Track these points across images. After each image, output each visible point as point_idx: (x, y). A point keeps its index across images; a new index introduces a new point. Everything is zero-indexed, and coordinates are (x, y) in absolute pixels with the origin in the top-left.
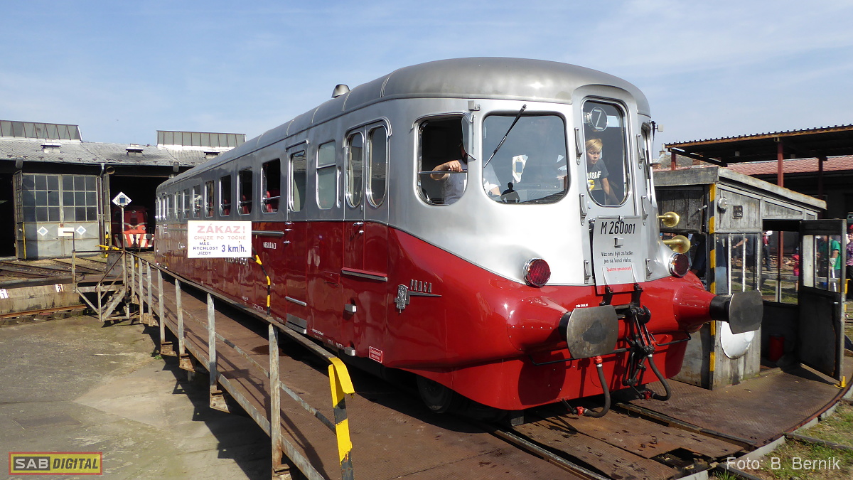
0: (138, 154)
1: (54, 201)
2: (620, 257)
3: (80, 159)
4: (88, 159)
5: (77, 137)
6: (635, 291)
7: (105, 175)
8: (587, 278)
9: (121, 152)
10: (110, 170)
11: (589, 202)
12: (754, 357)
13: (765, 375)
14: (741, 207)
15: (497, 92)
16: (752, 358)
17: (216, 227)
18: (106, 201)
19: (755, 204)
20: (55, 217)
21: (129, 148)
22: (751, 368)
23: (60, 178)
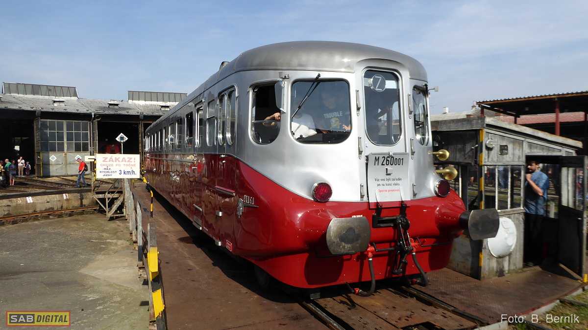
0: (116, 107)
1: (61, 138)
2: (390, 182)
3: (78, 110)
4: (83, 110)
5: (75, 95)
6: (402, 207)
7: (94, 121)
8: (362, 197)
9: (105, 105)
10: (98, 118)
11: (366, 142)
12: (518, 257)
13: (526, 271)
14: (507, 146)
15: (300, 65)
16: (516, 258)
17: (116, 158)
18: (95, 138)
19: (519, 144)
20: (61, 149)
21: (110, 103)
22: (515, 265)
23: (65, 122)
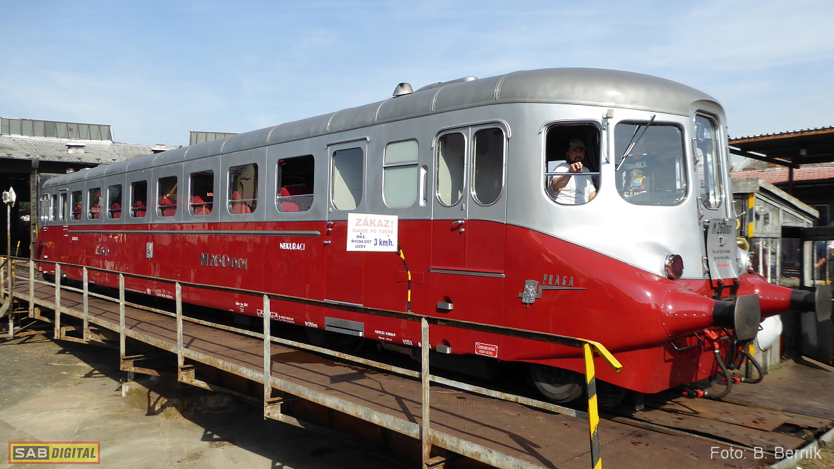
6: (734, 285)
8: (704, 273)
11: (701, 205)
12: (776, 349)
14: (768, 214)
16: (775, 352)
17: (371, 220)
19: (776, 211)
22: (774, 360)
